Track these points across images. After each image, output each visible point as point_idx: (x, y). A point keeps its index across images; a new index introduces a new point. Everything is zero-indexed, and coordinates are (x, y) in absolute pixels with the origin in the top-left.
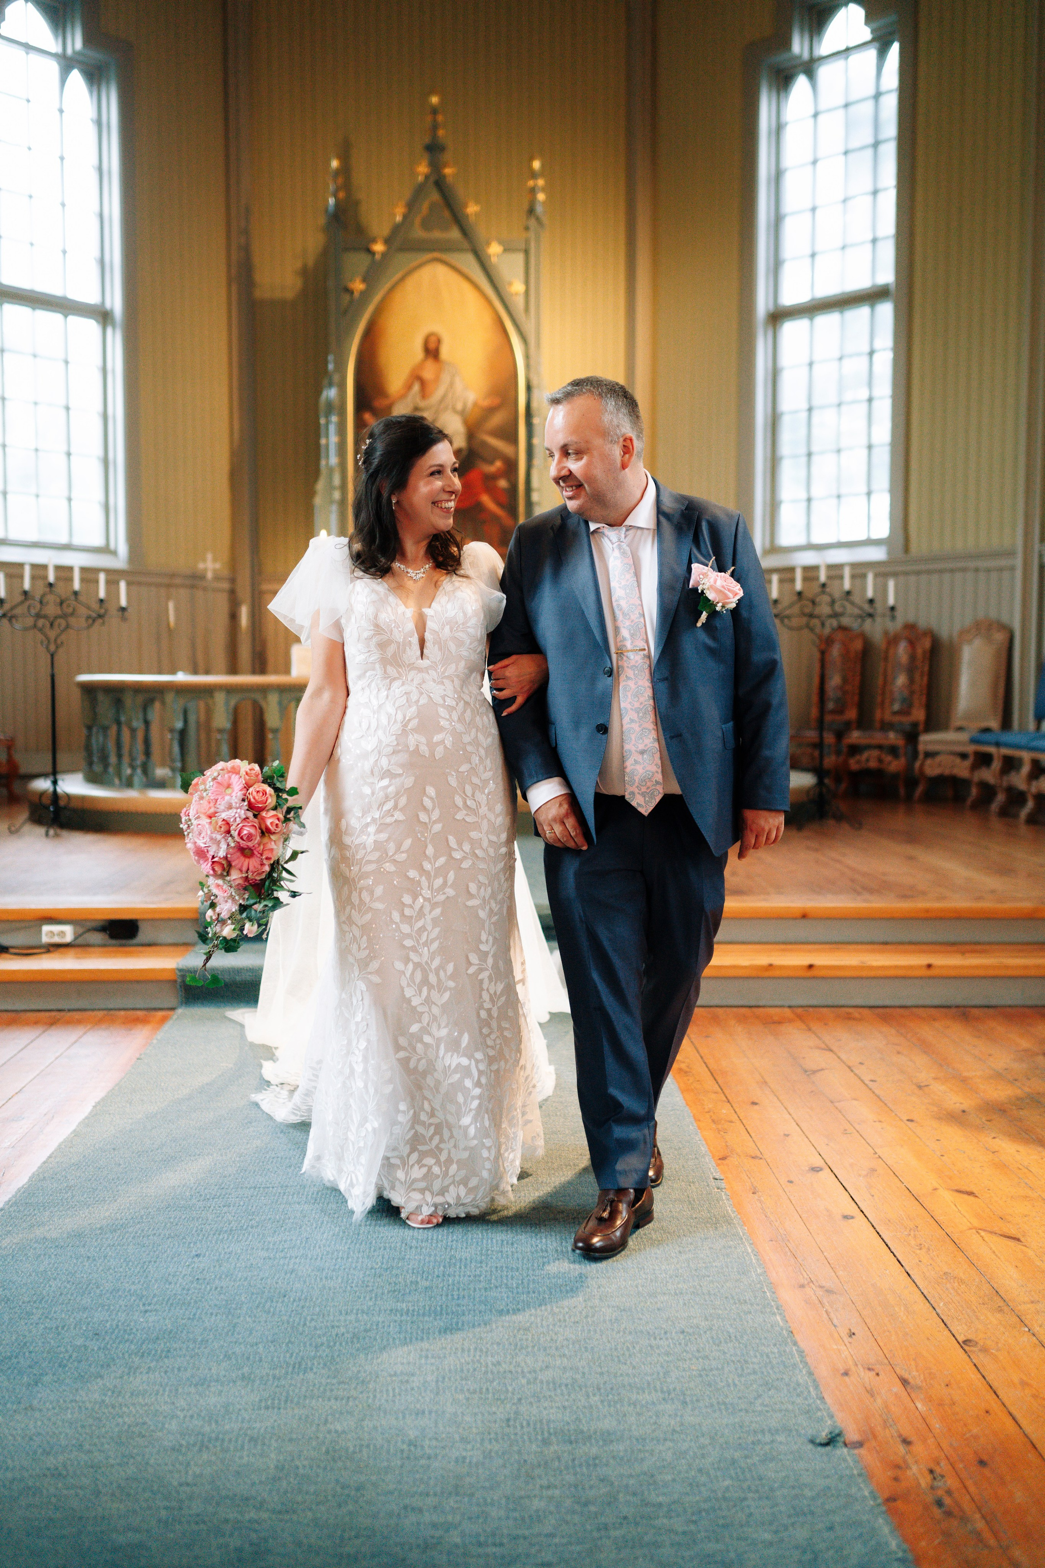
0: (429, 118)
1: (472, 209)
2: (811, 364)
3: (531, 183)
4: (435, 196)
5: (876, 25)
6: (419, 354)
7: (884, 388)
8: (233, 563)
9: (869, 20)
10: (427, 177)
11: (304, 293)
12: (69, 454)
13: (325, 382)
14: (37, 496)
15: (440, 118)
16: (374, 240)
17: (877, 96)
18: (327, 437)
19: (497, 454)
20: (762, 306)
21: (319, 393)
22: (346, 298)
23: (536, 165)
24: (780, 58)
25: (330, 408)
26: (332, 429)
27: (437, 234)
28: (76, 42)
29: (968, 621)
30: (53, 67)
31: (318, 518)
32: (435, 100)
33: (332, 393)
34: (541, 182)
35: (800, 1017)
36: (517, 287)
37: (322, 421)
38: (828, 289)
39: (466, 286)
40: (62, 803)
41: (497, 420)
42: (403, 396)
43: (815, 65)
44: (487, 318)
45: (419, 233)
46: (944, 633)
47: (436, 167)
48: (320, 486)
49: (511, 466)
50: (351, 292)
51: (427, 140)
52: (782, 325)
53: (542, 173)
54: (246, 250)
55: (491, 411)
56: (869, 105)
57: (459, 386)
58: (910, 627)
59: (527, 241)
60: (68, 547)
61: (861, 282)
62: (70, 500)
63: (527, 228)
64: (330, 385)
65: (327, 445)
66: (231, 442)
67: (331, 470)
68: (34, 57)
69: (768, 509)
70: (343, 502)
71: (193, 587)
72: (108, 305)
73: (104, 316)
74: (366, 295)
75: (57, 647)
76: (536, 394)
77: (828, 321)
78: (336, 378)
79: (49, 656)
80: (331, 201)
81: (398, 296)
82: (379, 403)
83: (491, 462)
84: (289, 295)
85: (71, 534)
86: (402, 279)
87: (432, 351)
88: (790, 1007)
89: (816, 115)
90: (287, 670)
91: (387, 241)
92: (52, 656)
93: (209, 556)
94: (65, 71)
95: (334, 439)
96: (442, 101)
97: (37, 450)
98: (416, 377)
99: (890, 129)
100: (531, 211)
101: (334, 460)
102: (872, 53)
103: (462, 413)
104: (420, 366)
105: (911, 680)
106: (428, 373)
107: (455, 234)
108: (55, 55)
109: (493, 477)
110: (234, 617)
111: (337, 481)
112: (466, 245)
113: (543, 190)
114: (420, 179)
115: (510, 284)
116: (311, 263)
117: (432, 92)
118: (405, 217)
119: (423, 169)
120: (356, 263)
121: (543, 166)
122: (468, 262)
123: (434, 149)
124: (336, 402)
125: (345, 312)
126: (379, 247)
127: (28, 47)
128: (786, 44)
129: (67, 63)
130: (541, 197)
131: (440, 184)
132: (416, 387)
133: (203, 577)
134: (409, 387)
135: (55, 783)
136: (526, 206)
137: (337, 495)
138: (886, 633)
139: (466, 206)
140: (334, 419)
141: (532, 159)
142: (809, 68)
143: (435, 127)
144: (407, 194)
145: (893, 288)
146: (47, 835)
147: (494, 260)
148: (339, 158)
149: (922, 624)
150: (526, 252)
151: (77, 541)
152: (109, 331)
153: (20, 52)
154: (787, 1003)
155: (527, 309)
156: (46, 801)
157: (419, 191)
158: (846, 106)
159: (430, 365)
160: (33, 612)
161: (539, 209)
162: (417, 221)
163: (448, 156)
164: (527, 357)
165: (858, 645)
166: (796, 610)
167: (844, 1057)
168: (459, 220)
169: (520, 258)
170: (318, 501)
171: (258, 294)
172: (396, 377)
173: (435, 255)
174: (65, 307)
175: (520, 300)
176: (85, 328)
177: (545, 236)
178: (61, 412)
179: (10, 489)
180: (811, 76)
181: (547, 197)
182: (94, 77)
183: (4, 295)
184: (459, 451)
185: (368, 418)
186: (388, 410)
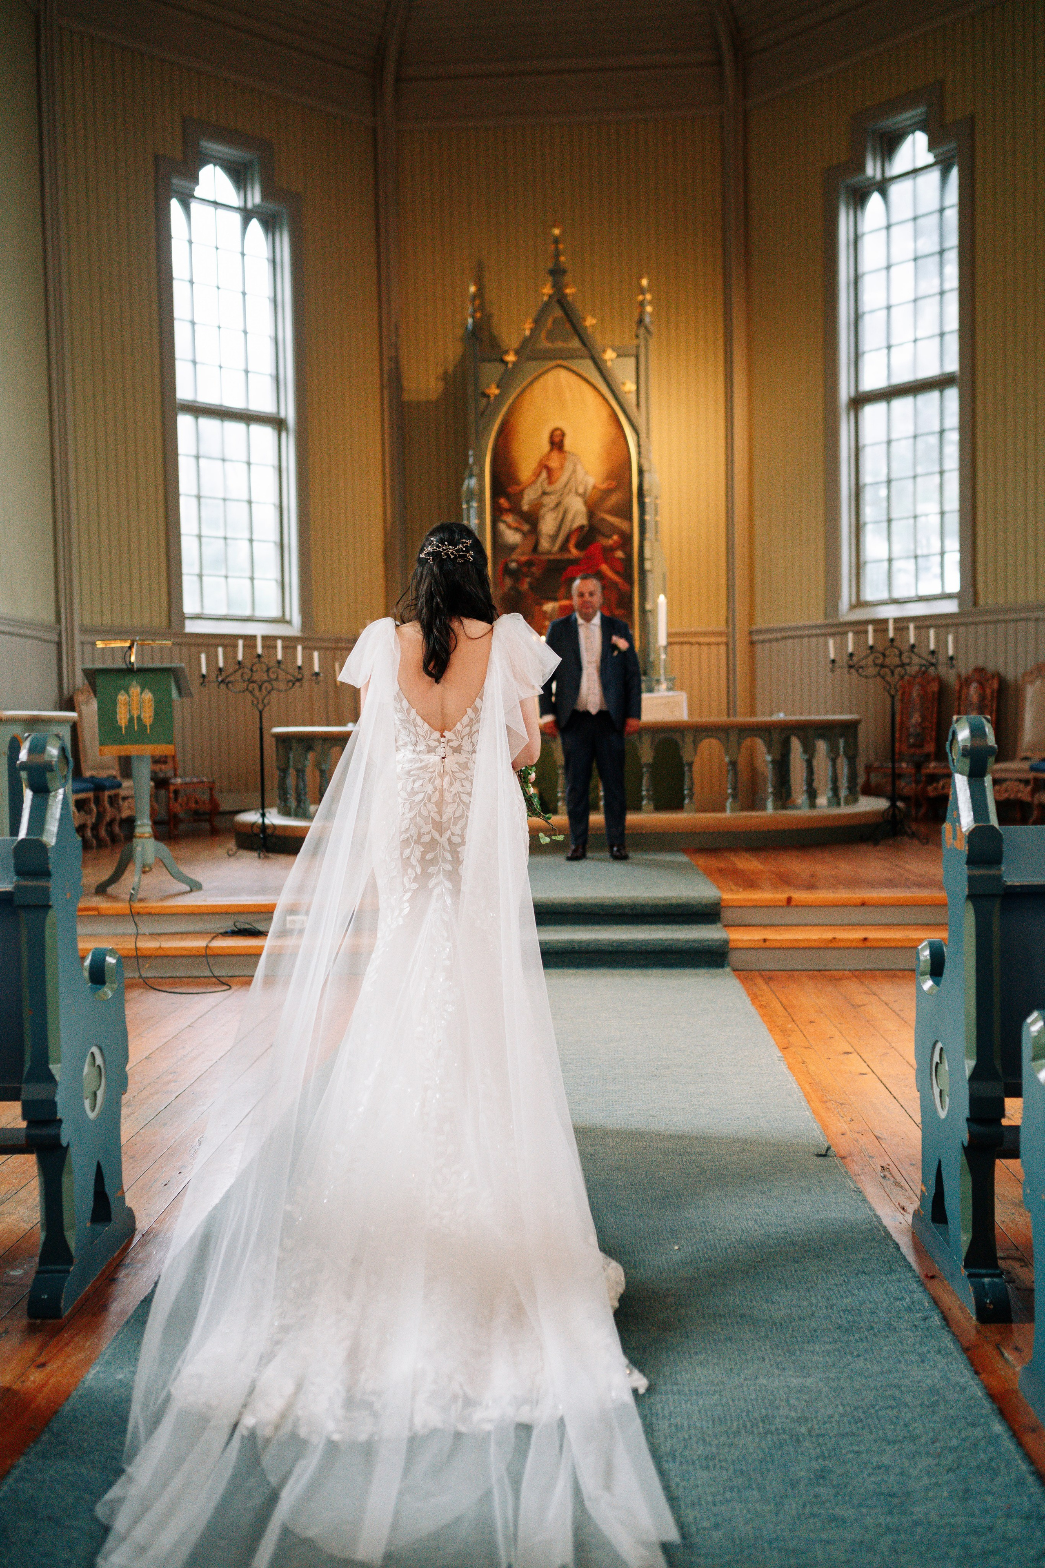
0: (552, 247)
1: (590, 322)
2: (889, 442)
3: (640, 298)
4: (558, 313)
5: (937, 151)
6: (546, 446)
7: (953, 462)
9: (931, 147)
10: (550, 296)
11: (445, 394)
12: (251, 541)
13: (467, 473)
14: (226, 577)
15: (561, 247)
16: (506, 352)
17: (942, 210)
19: (615, 529)
20: (845, 392)
21: (461, 482)
22: (484, 401)
23: (644, 282)
24: (855, 180)
25: (471, 494)
26: (473, 512)
27: (560, 345)
28: (255, 197)
29: (1031, 663)
30: (237, 218)
32: (556, 232)
33: (473, 482)
34: (648, 297)
35: (857, 977)
36: (631, 386)
37: (465, 506)
38: (902, 377)
39: (585, 387)
40: (269, 832)
41: (613, 500)
42: (533, 483)
43: (887, 184)
44: (604, 413)
45: (544, 343)
46: (1010, 674)
47: (558, 287)
49: (626, 539)
50: (488, 396)
51: (550, 265)
52: (863, 408)
53: (650, 290)
54: (396, 360)
55: (609, 492)
56: (935, 218)
57: (580, 473)
58: (980, 670)
59: (638, 347)
60: (251, 619)
61: (930, 370)
62: (252, 579)
63: (637, 337)
64: (471, 476)
66: (385, 524)
68: (221, 211)
69: (854, 568)
72: (282, 415)
73: (278, 424)
74: (500, 399)
75: (265, 706)
76: (647, 477)
77: (902, 405)
78: (476, 469)
79: (258, 714)
80: (470, 320)
81: (527, 397)
82: (513, 489)
83: (610, 537)
84: (433, 397)
85: (253, 608)
86: (531, 384)
87: (557, 442)
88: (850, 970)
89: (888, 227)
91: (517, 353)
92: (261, 713)
94: (246, 222)
96: (563, 233)
97: (226, 539)
98: (544, 466)
99: (953, 240)
100: (640, 322)
102: (935, 175)
103: (583, 495)
104: (548, 456)
106: (554, 463)
107: (576, 343)
108: (238, 209)
109: (612, 549)
112: (585, 352)
113: (650, 303)
114: (546, 298)
115: (623, 384)
116: (451, 368)
117: (554, 225)
118: (532, 331)
119: (548, 290)
120: (491, 372)
121: (649, 283)
122: (587, 367)
123: (557, 273)
124: (476, 491)
125: (482, 414)
126: (511, 358)
127: (216, 204)
128: (861, 167)
129: (247, 215)
130: (649, 309)
131: (560, 300)
132: (544, 475)
134: (538, 475)
135: (263, 815)
136: (636, 317)
138: (960, 677)
139: (584, 319)
140: (474, 504)
141: (641, 277)
142: (882, 187)
143: (557, 255)
144: (533, 312)
145: (958, 374)
146: (259, 857)
147: (609, 364)
148: (475, 284)
149: (991, 667)
150: (637, 357)
151: (259, 613)
152: (284, 435)
153: (211, 209)
154: (847, 968)
155: (638, 405)
156: (256, 831)
157: (545, 308)
158: (915, 219)
159: (555, 454)
160: (246, 678)
161: (647, 320)
162: (543, 334)
163: (568, 278)
164: (639, 446)
165: (935, 687)
166: (867, 659)
167: (884, 998)
168: (578, 331)
169: (632, 361)
171: (406, 397)
172: (526, 468)
173: (559, 362)
174: (247, 417)
175: (632, 398)
176: (264, 434)
177: (652, 342)
178: (245, 506)
179: (205, 572)
180: (884, 193)
181: (654, 309)
182: (270, 225)
183: (199, 410)
184: (581, 528)
185: (503, 502)
186: (520, 495)
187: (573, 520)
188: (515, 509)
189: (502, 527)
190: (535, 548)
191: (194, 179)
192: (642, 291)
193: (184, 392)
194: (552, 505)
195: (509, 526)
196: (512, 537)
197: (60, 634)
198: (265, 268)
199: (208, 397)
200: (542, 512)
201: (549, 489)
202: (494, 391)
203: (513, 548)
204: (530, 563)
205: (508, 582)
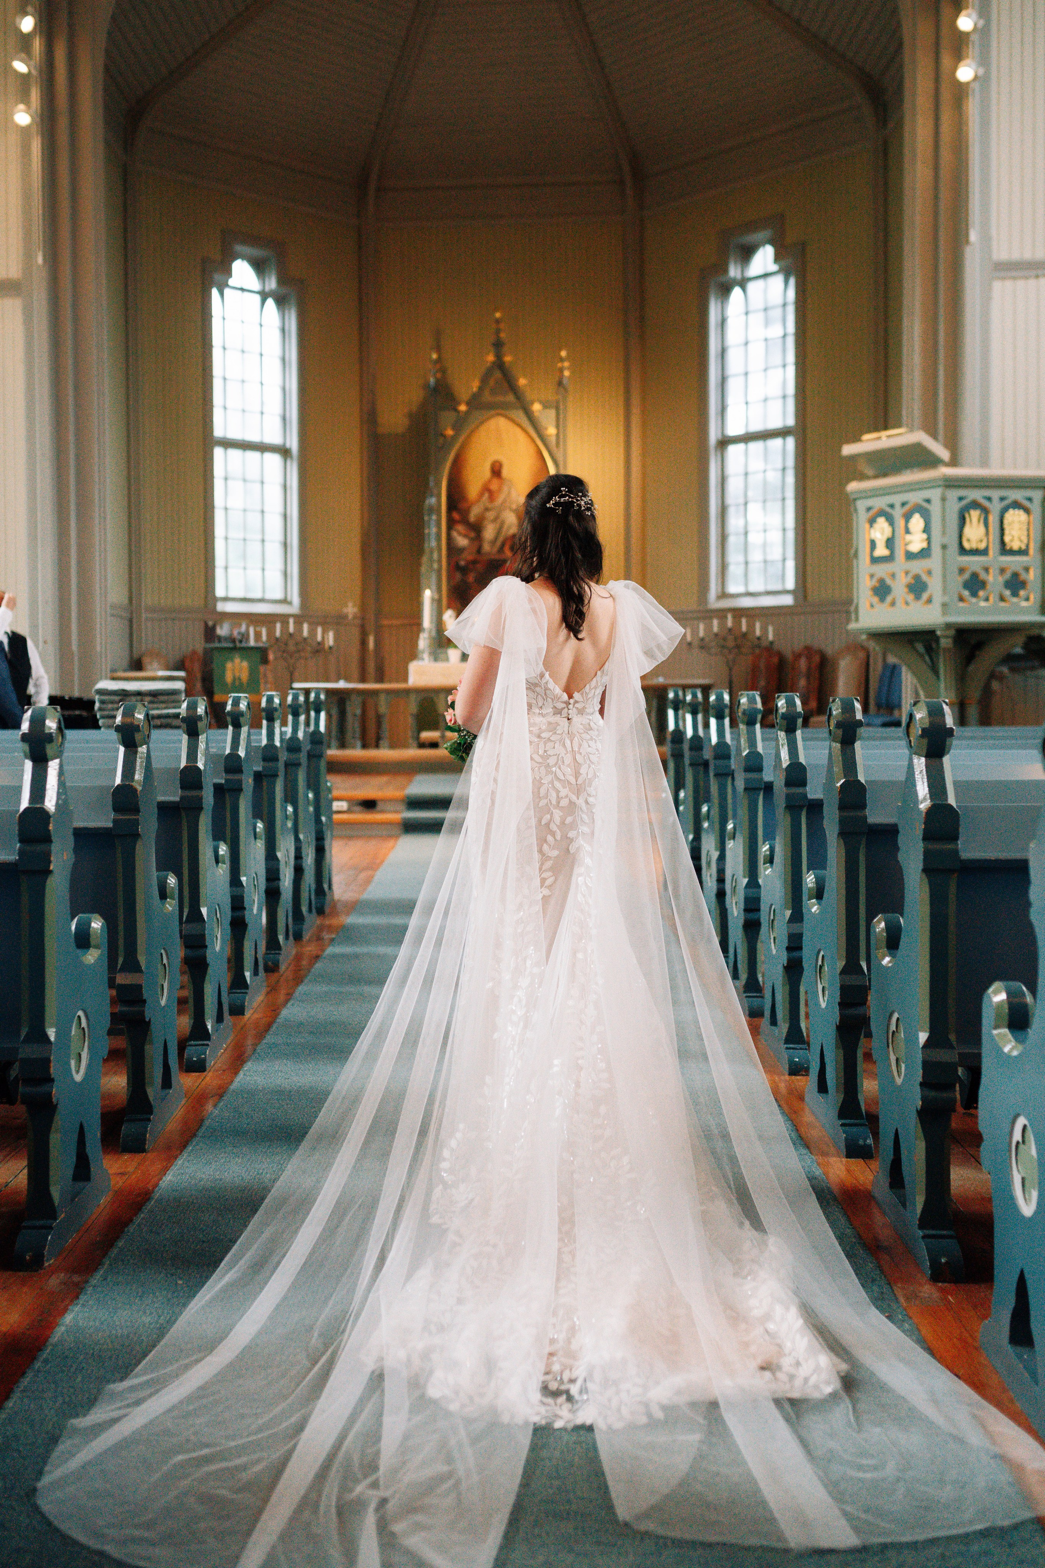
0: (494, 326)
1: (522, 382)
2: (746, 474)
3: (559, 365)
4: (498, 374)
5: (781, 262)
6: (487, 474)
7: (790, 493)
8: (363, 608)
9: (777, 258)
10: (494, 363)
11: (410, 430)
12: (263, 541)
13: (427, 493)
14: (245, 569)
15: (502, 326)
16: (459, 404)
17: (785, 303)
18: (429, 528)
20: (713, 436)
21: (424, 501)
22: (441, 440)
23: (563, 354)
24: (722, 279)
25: (431, 510)
26: (433, 523)
27: (500, 399)
28: (272, 284)
29: (843, 646)
30: (257, 298)
31: (424, 581)
32: (498, 315)
33: (433, 500)
34: (566, 364)
36: (551, 431)
37: (426, 518)
38: (757, 426)
39: (518, 431)
42: (478, 501)
43: (746, 283)
44: (532, 450)
45: (487, 397)
46: (829, 651)
47: (499, 356)
48: (425, 559)
50: (444, 436)
51: (492, 339)
52: (726, 448)
53: (568, 358)
54: (373, 404)
56: (779, 310)
57: (514, 494)
58: (808, 648)
59: (557, 402)
60: (262, 600)
61: (776, 423)
62: (263, 570)
63: (558, 394)
64: (431, 496)
65: (429, 534)
66: (362, 527)
67: (432, 552)
68: (246, 294)
69: (720, 568)
70: (439, 571)
71: (338, 624)
72: (288, 445)
73: (284, 452)
74: (454, 438)
75: (294, 669)
77: (756, 447)
78: (435, 491)
79: (289, 675)
80: (432, 379)
81: (475, 437)
82: (462, 506)
84: (400, 430)
85: (264, 592)
86: (477, 427)
87: (496, 471)
89: (747, 313)
90: (406, 680)
91: (468, 404)
92: (292, 674)
93: (350, 604)
94: (264, 300)
95: (434, 530)
96: (503, 316)
97: (245, 540)
98: (486, 489)
99: (791, 329)
100: (560, 383)
101: (433, 544)
102: (779, 280)
103: (516, 511)
104: (490, 481)
105: (809, 683)
106: (494, 486)
107: (511, 398)
108: (259, 292)
110: (364, 643)
111: (435, 556)
112: (518, 404)
113: (568, 369)
114: (489, 364)
115: (546, 429)
116: (415, 409)
117: (496, 310)
118: (479, 388)
119: (491, 358)
120: (447, 418)
121: (568, 353)
122: (520, 415)
123: (498, 345)
124: (435, 507)
125: (439, 449)
126: (463, 408)
127: (242, 289)
128: (726, 271)
129: (265, 296)
130: (567, 373)
131: (499, 365)
132: (486, 495)
133: (345, 617)
134: (481, 495)
136: (557, 380)
137: (436, 566)
138: (793, 652)
139: (518, 380)
140: (434, 517)
141: (560, 350)
142: (743, 283)
143: (498, 331)
144: (480, 374)
145: (794, 427)
147: (536, 414)
148: (436, 352)
149: (815, 646)
150: (557, 408)
151: (268, 596)
152: (289, 461)
153: (239, 293)
155: (558, 445)
157: (489, 371)
158: (766, 309)
159: (495, 481)
161: (565, 381)
162: (487, 390)
163: (505, 349)
165: (775, 660)
166: (714, 644)
168: (513, 388)
169: (552, 413)
170: (423, 569)
171: (381, 430)
172: (473, 489)
173: (500, 411)
174: (262, 448)
175: (553, 440)
176: (274, 460)
177: (570, 398)
178: (259, 515)
179: (230, 564)
180: (744, 289)
181: (571, 373)
182: (281, 302)
183: (228, 444)
184: (514, 536)
185: (456, 516)
186: (467, 511)
187: (508, 530)
188: (465, 521)
189: (454, 534)
190: (479, 550)
191: (228, 273)
192: (562, 360)
193: (218, 431)
194: (492, 518)
195: (460, 534)
196: (462, 542)
197: (131, 613)
198: (277, 335)
199: (234, 434)
200: (486, 522)
201: (490, 506)
202: (450, 432)
203: (462, 550)
204: (474, 562)
205: (458, 576)
